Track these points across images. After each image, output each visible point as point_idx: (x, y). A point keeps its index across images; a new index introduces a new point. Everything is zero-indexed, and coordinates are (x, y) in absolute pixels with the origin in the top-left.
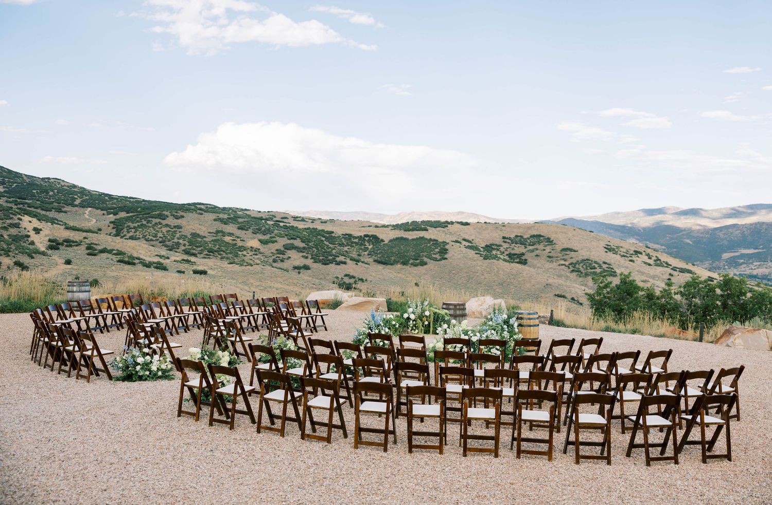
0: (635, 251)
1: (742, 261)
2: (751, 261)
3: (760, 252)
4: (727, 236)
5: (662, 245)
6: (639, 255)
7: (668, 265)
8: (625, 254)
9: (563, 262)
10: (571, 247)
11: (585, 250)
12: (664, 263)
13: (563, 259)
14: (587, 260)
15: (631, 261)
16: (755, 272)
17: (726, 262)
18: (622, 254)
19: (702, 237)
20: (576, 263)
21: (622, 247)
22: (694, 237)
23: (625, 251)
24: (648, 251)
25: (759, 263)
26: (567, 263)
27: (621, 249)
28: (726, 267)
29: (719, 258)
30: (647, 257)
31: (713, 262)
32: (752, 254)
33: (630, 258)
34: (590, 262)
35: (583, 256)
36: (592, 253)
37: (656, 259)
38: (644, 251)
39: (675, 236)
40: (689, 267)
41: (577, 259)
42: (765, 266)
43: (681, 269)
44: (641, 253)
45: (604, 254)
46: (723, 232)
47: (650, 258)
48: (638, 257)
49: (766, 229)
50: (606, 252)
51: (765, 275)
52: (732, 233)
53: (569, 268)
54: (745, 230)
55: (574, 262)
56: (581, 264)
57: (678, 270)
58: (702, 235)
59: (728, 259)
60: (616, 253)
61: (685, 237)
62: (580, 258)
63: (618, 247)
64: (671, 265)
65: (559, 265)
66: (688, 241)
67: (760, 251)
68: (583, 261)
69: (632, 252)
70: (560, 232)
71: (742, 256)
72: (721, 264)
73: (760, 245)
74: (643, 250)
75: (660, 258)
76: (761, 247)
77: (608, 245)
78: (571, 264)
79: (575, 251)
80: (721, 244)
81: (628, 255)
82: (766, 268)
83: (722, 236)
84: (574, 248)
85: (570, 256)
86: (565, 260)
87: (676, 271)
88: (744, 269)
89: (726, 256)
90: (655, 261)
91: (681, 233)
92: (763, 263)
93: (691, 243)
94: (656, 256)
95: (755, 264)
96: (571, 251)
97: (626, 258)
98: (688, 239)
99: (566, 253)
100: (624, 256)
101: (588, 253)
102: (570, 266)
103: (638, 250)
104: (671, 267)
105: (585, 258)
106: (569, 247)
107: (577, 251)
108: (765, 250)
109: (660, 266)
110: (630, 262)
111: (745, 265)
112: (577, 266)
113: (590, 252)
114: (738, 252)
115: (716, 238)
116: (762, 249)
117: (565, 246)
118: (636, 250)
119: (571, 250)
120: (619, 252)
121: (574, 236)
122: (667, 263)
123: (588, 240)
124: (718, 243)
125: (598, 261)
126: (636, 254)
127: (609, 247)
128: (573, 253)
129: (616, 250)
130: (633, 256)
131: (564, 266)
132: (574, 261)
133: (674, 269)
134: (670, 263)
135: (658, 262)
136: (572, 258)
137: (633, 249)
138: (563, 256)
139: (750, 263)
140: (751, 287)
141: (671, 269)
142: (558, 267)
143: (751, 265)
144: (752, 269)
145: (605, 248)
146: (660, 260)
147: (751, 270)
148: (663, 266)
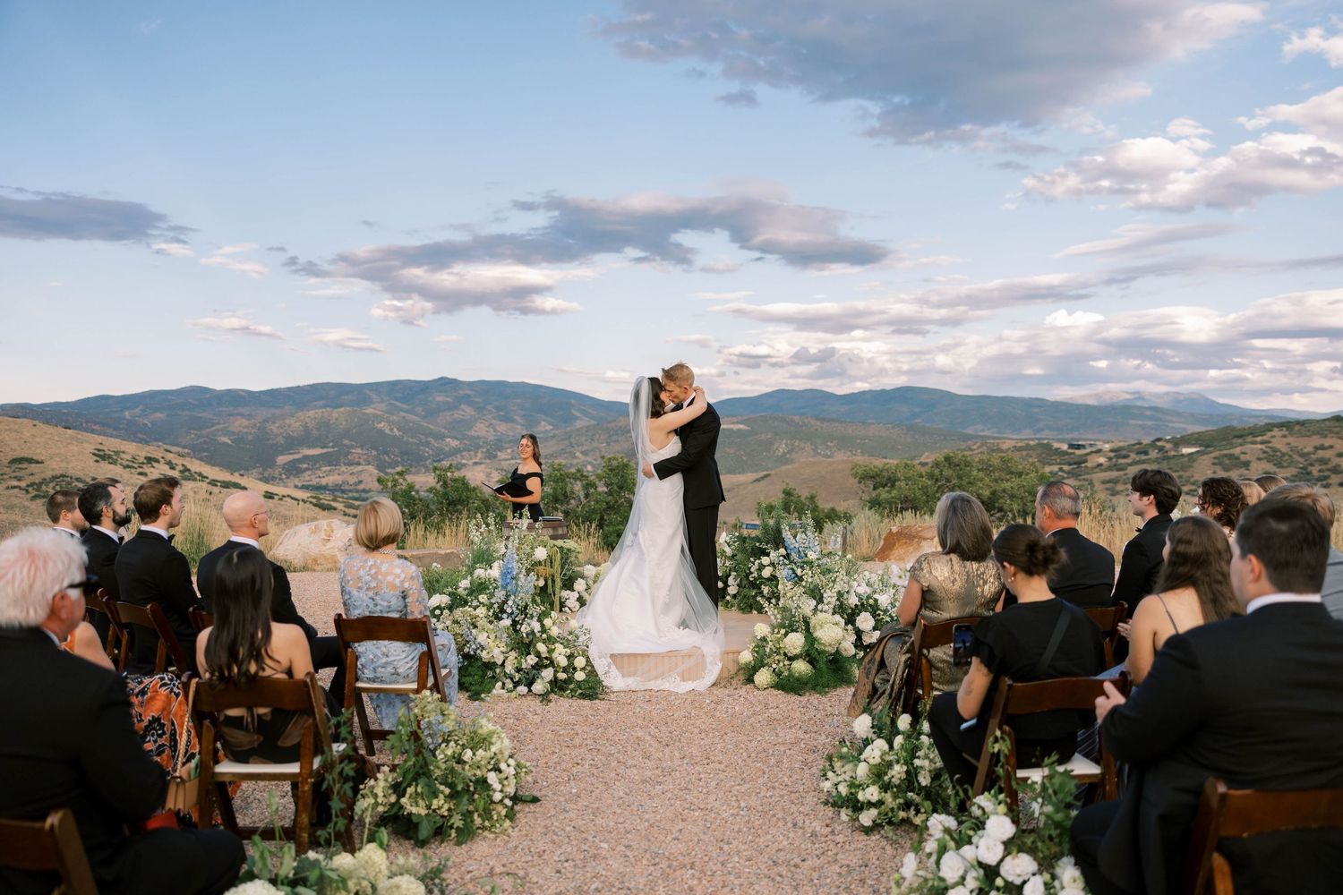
0: (146, 458)
1: (305, 466)
2: (318, 466)
3: (328, 452)
4: (281, 431)
5: (184, 447)
6: (155, 464)
7: (203, 477)
8: (130, 464)
9: (15, 483)
10: (30, 456)
11: (57, 459)
12: (196, 476)
13: (15, 477)
14: (62, 476)
15: (140, 474)
16: (324, 482)
17: (284, 468)
18: (125, 463)
19: (247, 433)
20: (41, 483)
21: (123, 452)
22: (233, 433)
23: (129, 458)
24: (169, 456)
25: (329, 468)
26: (23, 484)
27: (123, 456)
28: (284, 476)
29: (272, 464)
30: (167, 467)
31: (264, 470)
32: (318, 455)
33: (141, 470)
34: (69, 479)
35: (53, 470)
36: (70, 465)
37: (182, 468)
38: (163, 458)
39: (204, 432)
40: (236, 478)
41: (43, 476)
42: (337, 471)
43: (224, 482)
44: (158, 461)
45: (92, 464)
46: (277, 425)
47: (172, 468)
48: (153, 467)
49: (337, 419)
50: (97, 461)
51: (337, 485)
52: (289, 426)
53: (27, 492)
54: (307, 420)
55: (37, 481)
56: (51, 485)
57: (219, 484)
58: (245, 430)
59: (286, 464)
60: (114, 463)
61: (220, 433)
62: (49, 474)
63: (117, 453)
64: (207, 478)
65: (7, 488)
66: (226, 440)
67: (330, 450)
68: (54, 478)
69: (142, 460)
70: (6, 430)
71: (306, 458)
72: (277, 472)
73: (330, 442)
74: (161, 455)
75: (189, 467)
76: (331, 444)
77: (99, 450)
78: (32, 485)
79: (38, 462)
80: (275, 442)
81: (136, 466)
82: (339, 474)
83: (275, 430)
84: (35, 458)
85: (28, 471)
86: (19, 479)
87: (216, 486)
88: (308, 478)
89: (282, 460)
90: (181, 472)
91: (214, 428)
92: (334, 468)
93: (230, 442)
94: (183, 465)
95: (324, 469)
96: (31, 463)
97: (133, 470)
98: (224, 435)
99: (20, 466)
100: (128, 467)
101: (63, 465)
102: (30, 489)
103: (152, 456)
104: (208, 481)
105: (58, 473)
106: (26, 455)
107: (42, 462)
108: (336, 449)
109: (189, 480)
110: (140, 477)
111: (309, 472)
112: (44, 488)
113: (68, 463)
114: (299, 453)
115: (267, 433)
116: (333, 447)
117: (19, 454)
118: (149, 455)
119: (30, 461)
120: (120, 461)
121: (34, 436)
122: (200, 475)
123: (61, 441)
124: (271, 442)
125: (83, 477)
126: (148, 463)
127: (101, 453)
128: (33, 465)
129: (115, 457)
130: (144, 466)
131: (17, 490)
132: (37, 479)
133: (213, 483)
134: (205, 474)
135: (187, 473)
136: (32, 474)
137: (144, 454)
138: (14, 471)
139: (317, 469)
140: (326, 502)
141: (209, 483)
142: (7, 493)
143: (318, 472)
144: (319, 477)
145: (94, 454)
146: (189, 470)
147: (318, 479)
148: (195, 480)
